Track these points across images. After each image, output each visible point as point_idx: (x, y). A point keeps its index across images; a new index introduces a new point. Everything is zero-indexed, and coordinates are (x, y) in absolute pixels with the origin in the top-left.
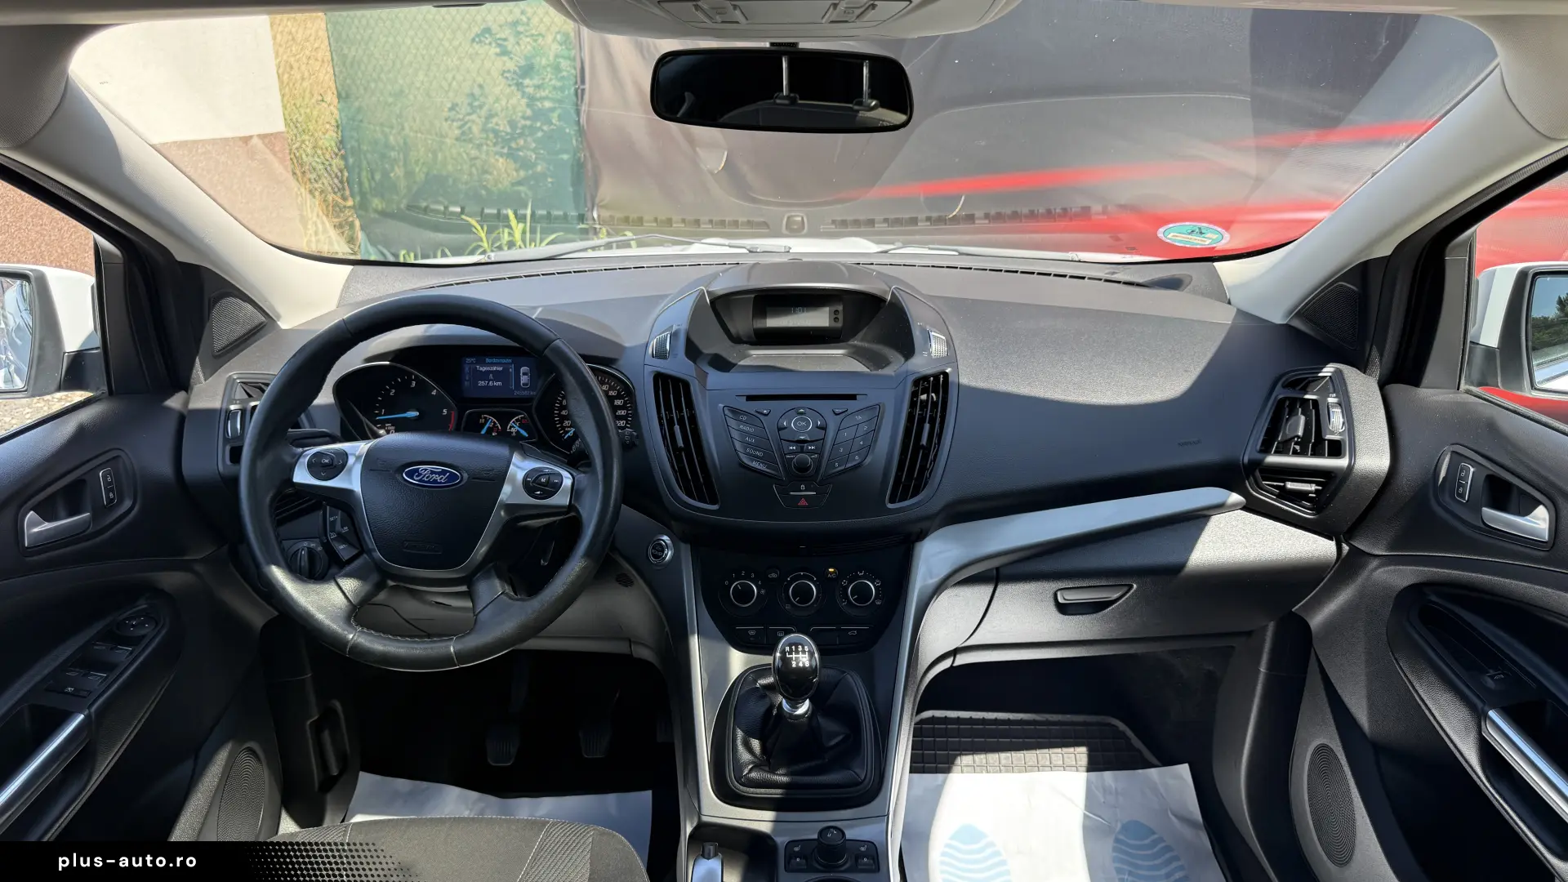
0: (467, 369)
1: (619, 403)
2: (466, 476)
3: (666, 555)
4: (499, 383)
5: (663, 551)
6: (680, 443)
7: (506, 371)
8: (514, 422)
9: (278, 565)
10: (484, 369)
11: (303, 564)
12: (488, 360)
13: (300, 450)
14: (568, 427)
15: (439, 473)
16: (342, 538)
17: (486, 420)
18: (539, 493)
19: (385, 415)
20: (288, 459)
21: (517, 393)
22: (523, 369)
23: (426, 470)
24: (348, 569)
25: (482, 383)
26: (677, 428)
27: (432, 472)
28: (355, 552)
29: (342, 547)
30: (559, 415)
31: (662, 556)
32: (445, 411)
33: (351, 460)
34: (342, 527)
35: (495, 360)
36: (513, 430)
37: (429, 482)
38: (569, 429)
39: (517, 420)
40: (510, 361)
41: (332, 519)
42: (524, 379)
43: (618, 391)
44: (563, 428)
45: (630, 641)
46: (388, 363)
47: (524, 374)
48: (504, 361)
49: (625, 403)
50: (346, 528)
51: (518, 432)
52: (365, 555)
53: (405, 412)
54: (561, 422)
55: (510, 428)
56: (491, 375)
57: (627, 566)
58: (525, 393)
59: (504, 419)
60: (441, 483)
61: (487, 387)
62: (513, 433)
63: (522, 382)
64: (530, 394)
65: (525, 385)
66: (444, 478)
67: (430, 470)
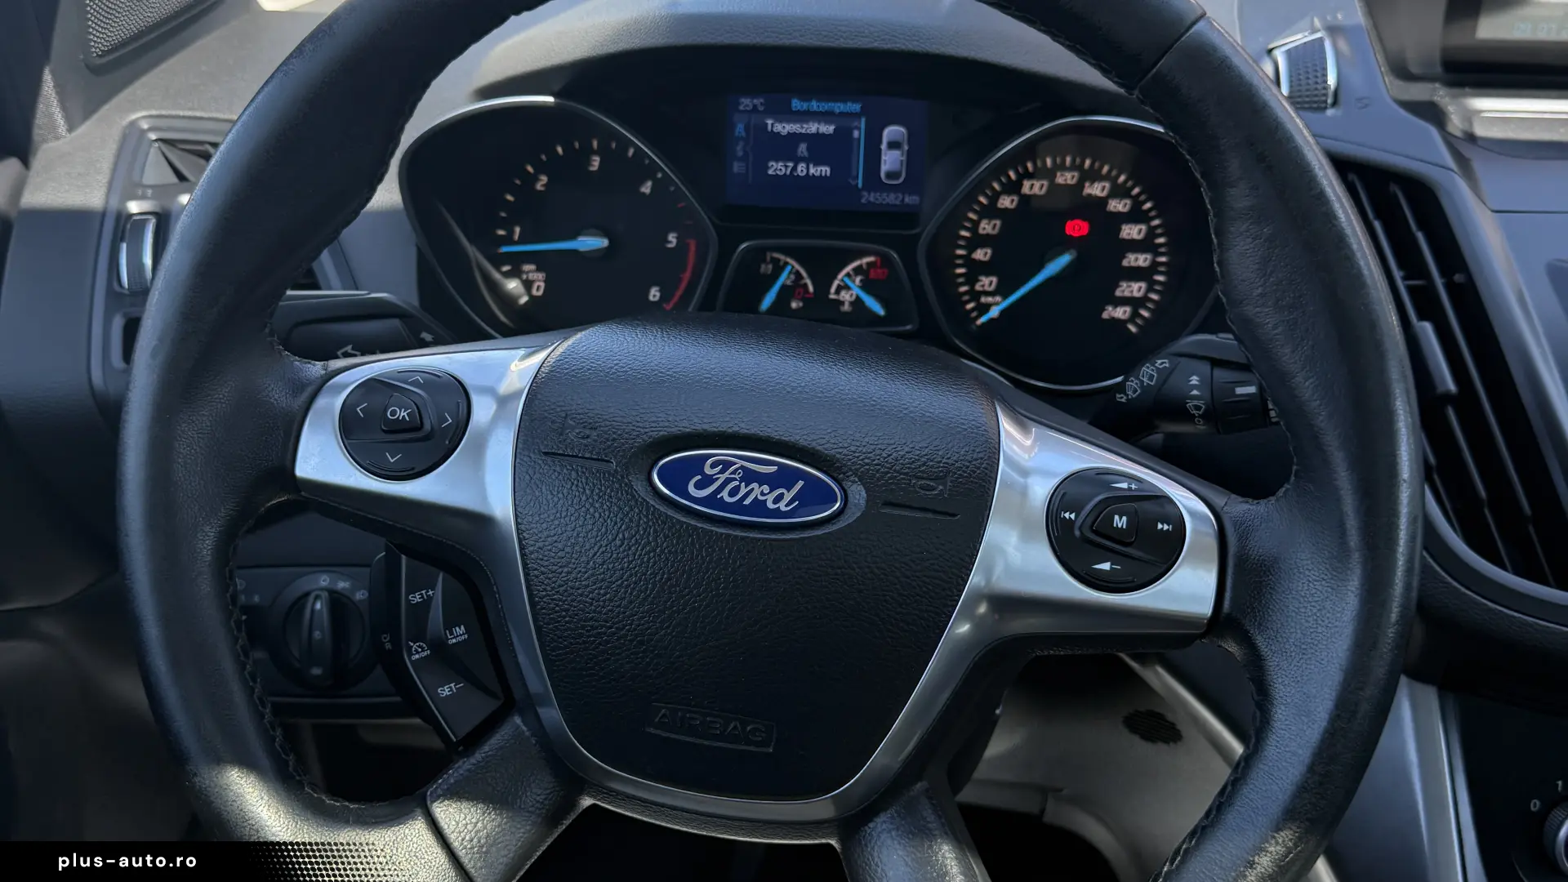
0: (740, 129)
1: (1132, 234)
2: (858, 494)
4: (825, 170)
6: (1448, 382)
7: (843, 134)
8: (848, 275)
10: (784, 128)
12: (796, 104)
13: (316, 368)
14: (987, 294)
15: (774, 481)
16: (445, 658)
17: (779, 268)
19: (521, 241)
20: (278, 396)
21: (870, 197)
22: (891, 132)
23: (726, 465)
24: (463, 767)
25: (777, 168)
26: (1426, 330)
27: (749, 477)
28: (487, 706)
29: (445, 691)
30: (969, 262)
32: (672, 238)
34: (449, 625)
35: (814, 105)
36: (845, 296)
37: (738, 507)
38: (990, 299)
39: (859, 269)
40: (856, 107)
41: (416, 598)
42: (890, 160)
43: (1135, 199)
44: (975, 295)
46: (550, 99)
47: (893, 145)
48: (839, 107)
49: (1151, 234)
50: (460, 630)
51: (857, 302)
52: (516, 717)
53: (573, 236)
54: (971, 279)
55: (838, 292)
56: (803, 148)
58: (891, 199)
59: (824, 266)
60: (777, 513)
61: (792, 177)
62: (842, 303)
63: (884, 168)
64: (903, 200)
65: (889, 175)
66: (788, 496)
67: (742, 467)
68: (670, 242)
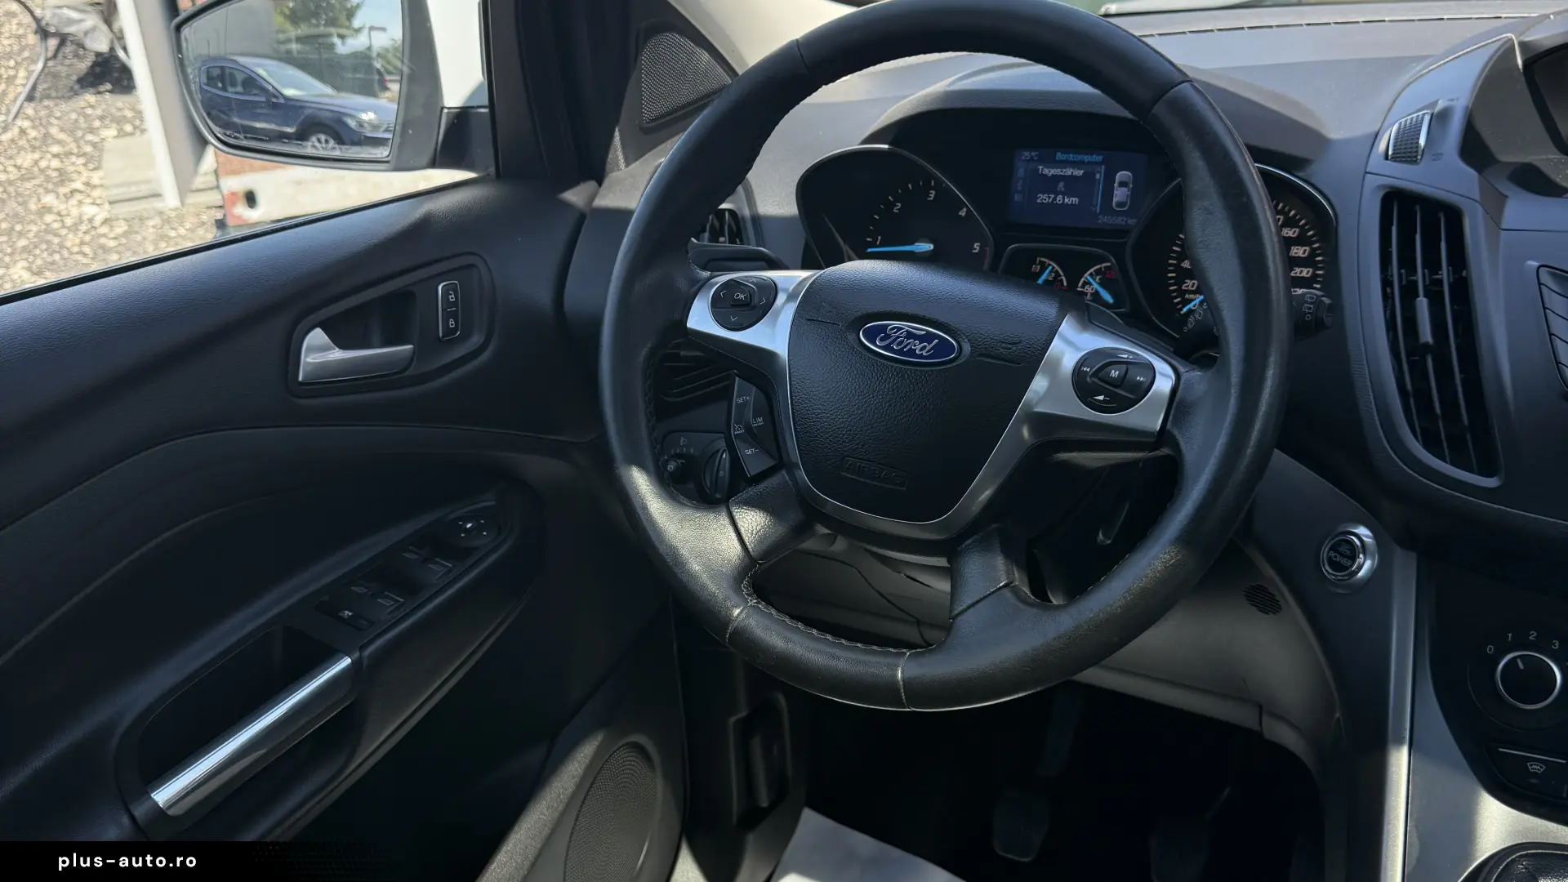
0: (1021, 173)
1: (1300, 254)
2: (967, 348)
3: (1360, 568)
4: (1075, 200)
5: (1353, 558)
6: (1426, 335)
7: (1089, 177)
8: (1091, 275)
9: (642, 466)
10: (1049, 172)
11: (721, 473)
12: (1060, 156)
13: (706, 274)
14: (1194, 292)
15: (921, 339)
16: (752, 436)
17: (1044, 267)
18: (1101, 398)
19: (881, 245)
20: (682, 283)
21: (1106, 220)
22: (1122, 175)
23: (900, 329)
24: (752, 491)
25: (1043, 198)
26: (1422, 303)
27: (910, 335)
28: (769, 463)
29: (749, 452)
30: (1178, 269)
31: (1347, 568)
32: (977, 246)
33: (781, 298)
34: (755, 417)
35: (1071, 157)
36: (1088, 289)
37: (902, 353)
38: (1192, 296)
39: (1098, 272)
40: (1100, 158)
41: (741, 401)
42: (1120, 194)
43: (1301, 228)
44: (1181, 293)
45: (1261, 707)
46: (886, 146)
47: (1122, 184)
48: (1087, 158)
49: (1313, 253)
50: (760, 420)
51: (1096, 294)
52: (784, 472)
53: (912, 243)
54: (1179, 281)
55: (1083, 287)
56: (1061, 185)
57: (1270, 572)
58: (1120, 221)
59: (1074, 266)
60: (921, 356)
61: (1053, 205)
62: (1086, 294)
63: (1115, 200)
64: (1127, 222)
65: (1120, 204)
66: (928, 348)
67: (907, 331)
68: (975, 249)
